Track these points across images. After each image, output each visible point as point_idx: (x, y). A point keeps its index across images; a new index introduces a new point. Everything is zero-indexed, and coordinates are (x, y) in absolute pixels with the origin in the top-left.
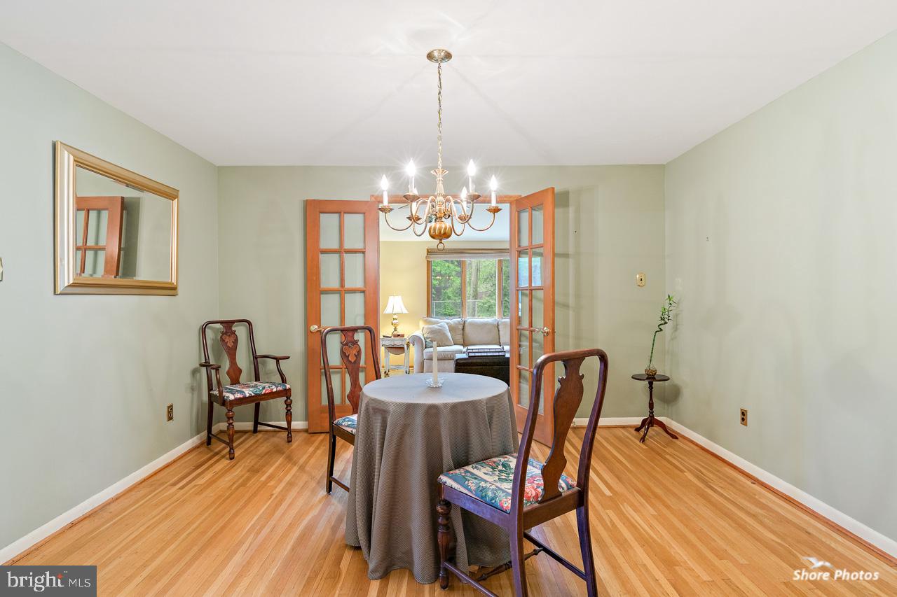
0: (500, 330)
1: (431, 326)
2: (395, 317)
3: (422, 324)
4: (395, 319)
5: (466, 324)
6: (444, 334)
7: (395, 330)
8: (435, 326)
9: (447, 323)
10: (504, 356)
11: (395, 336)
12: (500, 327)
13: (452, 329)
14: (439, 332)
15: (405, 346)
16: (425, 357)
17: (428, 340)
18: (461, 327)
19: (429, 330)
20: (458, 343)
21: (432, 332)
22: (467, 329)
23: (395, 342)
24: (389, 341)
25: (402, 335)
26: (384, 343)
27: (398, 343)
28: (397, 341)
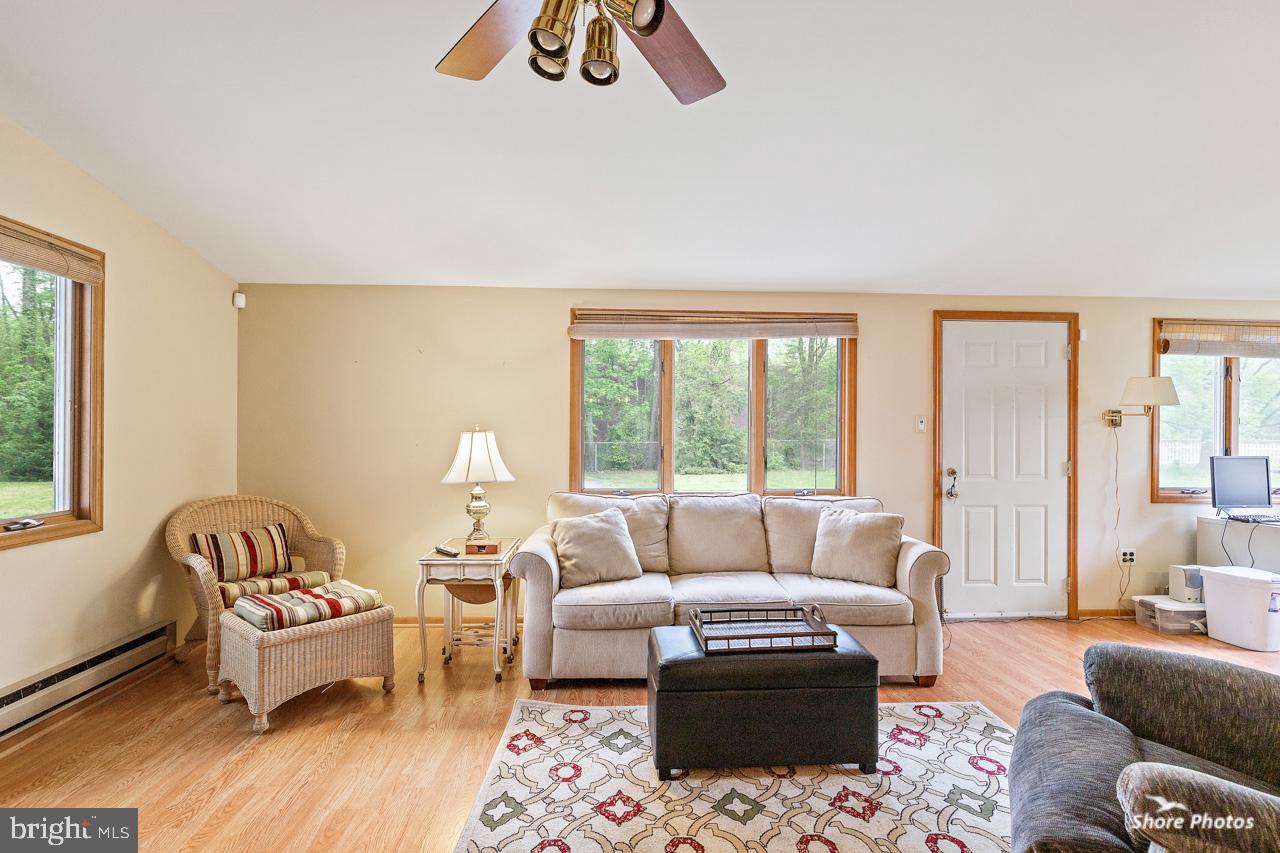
0: (769, 528)
1: (576, 520)
2: (478, 490)
3: (553, 514)
4: (477, 498)
5: (677, 513)
6: (617, 545)
7: (477, 527)
8: (590, 521)
9: (625, 511)
10: (830, 649)
11: (470, 550)
12: (769, 521)
13: (637, 527)
14: (602, 538)
15: (499, 583)
16: (555, 621)
17: (567, 564)
18: (661, 521)
19: (572, 533)
20: (654, 566)
21: (581, 537)
22: (680, 526)
23: (467, 570)
24: (451, 569)
25: (494, 550)
26: (435, 573)
27: (475, 574)
28: (475, 569)
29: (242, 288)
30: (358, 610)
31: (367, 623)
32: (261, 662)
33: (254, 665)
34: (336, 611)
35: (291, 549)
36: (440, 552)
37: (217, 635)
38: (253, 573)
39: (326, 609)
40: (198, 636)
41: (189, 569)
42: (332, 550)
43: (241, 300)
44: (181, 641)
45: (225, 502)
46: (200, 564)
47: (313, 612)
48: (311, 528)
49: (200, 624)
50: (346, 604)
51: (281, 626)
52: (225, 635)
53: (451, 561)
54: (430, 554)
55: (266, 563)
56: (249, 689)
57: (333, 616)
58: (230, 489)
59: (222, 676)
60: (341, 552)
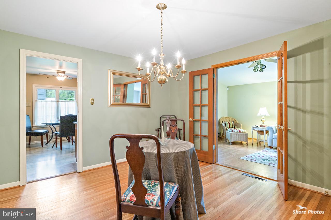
2: (263, 117)
7: (263, 123)
11: (261, 126)
15: (265, 131)
16: (273, 138)
23: (259, 129)
24: (257, 128)
25: (265, 126)
26: (254, 129)
27: (261, 130)
28: (261, 129)
29: (228, 87)
30: (243, 132)
31: (244, 134)
32: (231, 136)
33: (230, 136)
34: (240, 132)
35: (235, 125)
36: (256, 126)
37: (226, 134)
38: (230, 127)
39: (239, 131)
40: (223, 134)
41: (222, 125)
42: (240, 125)
43: (228, 89)
44: (221, 136)
45: (226, 118)
46: (224, 124)
47: (237, 131)
48: (238, 122)
49: (223, 133)
50: (241, 131)
51: (233, 132)
52: (227, 133)
53: (257, 127)
54: (255, 126)
55: (231, 126)
56: (229, 139)
57: (239, 132)
58: (227, 116)
59: (226, 138)
60: (242, 126)
